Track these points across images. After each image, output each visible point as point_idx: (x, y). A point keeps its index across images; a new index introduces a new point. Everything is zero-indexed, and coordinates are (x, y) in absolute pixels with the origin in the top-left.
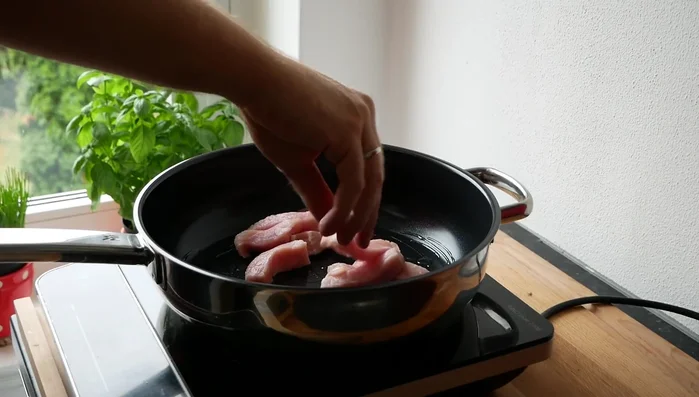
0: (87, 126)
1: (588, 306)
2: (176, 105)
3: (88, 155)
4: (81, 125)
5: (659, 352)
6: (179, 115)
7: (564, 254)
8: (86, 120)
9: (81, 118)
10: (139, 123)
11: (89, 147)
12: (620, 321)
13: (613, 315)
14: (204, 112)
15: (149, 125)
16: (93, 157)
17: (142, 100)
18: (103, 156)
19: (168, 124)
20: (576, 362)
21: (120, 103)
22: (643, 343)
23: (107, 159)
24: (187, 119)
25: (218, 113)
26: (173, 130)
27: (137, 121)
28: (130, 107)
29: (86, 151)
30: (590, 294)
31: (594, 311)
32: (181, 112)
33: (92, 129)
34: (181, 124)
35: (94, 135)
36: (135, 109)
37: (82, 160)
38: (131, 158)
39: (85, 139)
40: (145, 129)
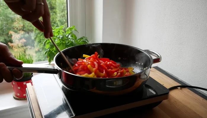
0: (48, 43)
1: (179, 88)
2: (71, 37)
3: (48, 50)
4: (46, 43)
5: (199, 100)
6: (71, 40)
7: (173, 76)
9: (47, 41)
12: (188, 92)
13: (186, 90)
14: (78, 40)
15: (64, 42)
16: (50, 51)
17: (62, 36)
18: (52, 51)
19: (69, 42)
20: (176, 102)
21: (57, 37)
22: (194, 97)
23: (53, 52)
24: (73, 41)
25: (82, 40)
26: (70, 44)
27: (61, 41)
29: (48, 49)
30: (179, 85)
31: (181, 89)
32: (72, 39)
33: (49, 43)
35: (50, 45)
36: (60, 38)
37: (47, 51)
39: (48, 46)
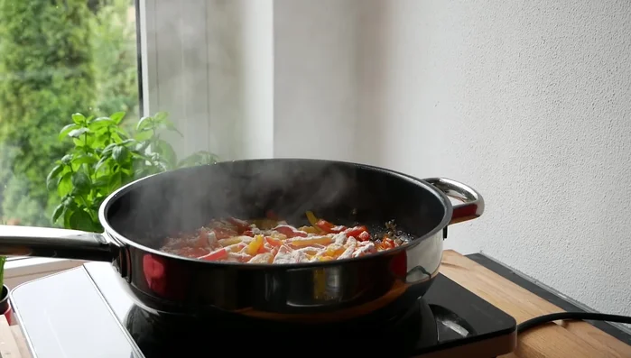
0: (66, 177)
1: (559, 322)
2: (154, 154)
3: (67, 202)
4: (60, 176)
6: (156, 163)
7: (537, 283)
8: (66, 170)
9: (61, 169)
10: (117, 170)
11: (68, 196)
12: (589, 333)
13: (583, 330)
14: (182, 163)
15: (126, 171)
16: (72, 205)
17: (121, 148)
18: (83, 206)
21: (99, 153)
23: (85, 210)
24: (164, 167)
27: (115, 169)
28: (109, 154)
29: (65, 199)
30: (559, 310)
31: (565, 326)
32: (158, 160)
33: (72, 178)
35: (74, 183)
36: (113, 156)
37: (62, 208)
39: (65, 188)
40: (123, 175)
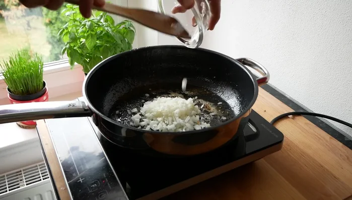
0: (66, 33)
1: (291, 116)
2: (105, 23)
3: (68, 46)
4: (64, 33)
5: (324, 138)
6: (106, 28)
8: (66, 31)
9: (64, 30)
10: (89, 32)
11: (68, 43)
12: (306, 123)
13: (302, 121)
14: (117, 26)
15: (93, 33)
16: (70, 48)
17: (90, 22)
19: (102, 32)
20: (288, 145)
21: (81, 23)
22: (316, 134)
23: (75, 48)
24: (110, 30)
25: (123, 26)
26: (104, 35)
28: (85, 25)
30: (292, 111)
31: (293, 118)
33: (68, 35)
34: (107, 32)
35: (70, 38)
36: (86, 26)
37: (66, 49)
38: (86, 48)
39: (66, 39)
40: (92, 35)
